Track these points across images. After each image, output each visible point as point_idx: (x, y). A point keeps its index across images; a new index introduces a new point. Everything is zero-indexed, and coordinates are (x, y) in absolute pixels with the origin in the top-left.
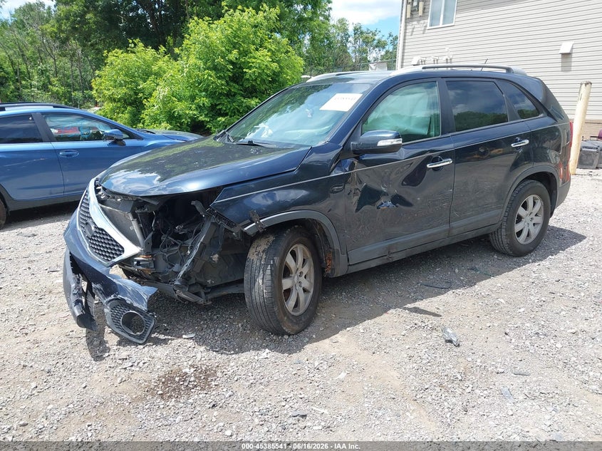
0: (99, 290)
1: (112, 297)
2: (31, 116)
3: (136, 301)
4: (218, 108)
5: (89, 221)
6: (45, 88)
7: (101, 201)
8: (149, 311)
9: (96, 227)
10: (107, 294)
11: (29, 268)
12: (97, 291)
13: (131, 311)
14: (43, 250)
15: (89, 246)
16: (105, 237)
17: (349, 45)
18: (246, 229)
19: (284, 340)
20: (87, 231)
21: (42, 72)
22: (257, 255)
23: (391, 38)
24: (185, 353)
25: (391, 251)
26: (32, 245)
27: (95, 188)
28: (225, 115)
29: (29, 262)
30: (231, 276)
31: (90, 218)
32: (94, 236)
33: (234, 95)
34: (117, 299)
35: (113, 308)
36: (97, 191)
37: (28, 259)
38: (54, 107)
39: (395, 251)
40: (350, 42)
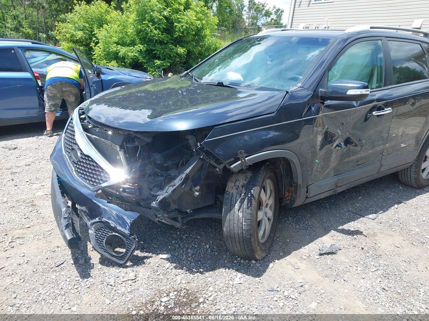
0: (85, 212)
1: (97, 219)
2: (13, 49)
3: (120, 225)
4: (154, 52)
5: (75, 147)
6: (17, 29)
7: (86, 129)
8: (131, 235)
9: (82, 153)
10: (92, 217)
11: (13, 180)
12: (83, 213)
13: (114, 234)
14: (22, 163)
15: (75, 171)
16: (91, 163)
17: (244, 13)
18: (232, 166)
19: (252, 265)
20: (73, 156)
21: (15, 17)
22: (237, 189)
23: (275, 10)
24: (164, 274)
25: (338, 185)
26: (12, 157)
27: (79, 117)
28: (159, 58)
29: (12, 173)
30: (202, 202)
31: (76, 144)
32: (80, 162)
33: (166, 44)
34: (102, 222)
35: (97, 230)
36: (82, 120)
37: (10, 171)
38: (33, 43)
39: (340, 185)
40: (245, 11)
